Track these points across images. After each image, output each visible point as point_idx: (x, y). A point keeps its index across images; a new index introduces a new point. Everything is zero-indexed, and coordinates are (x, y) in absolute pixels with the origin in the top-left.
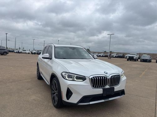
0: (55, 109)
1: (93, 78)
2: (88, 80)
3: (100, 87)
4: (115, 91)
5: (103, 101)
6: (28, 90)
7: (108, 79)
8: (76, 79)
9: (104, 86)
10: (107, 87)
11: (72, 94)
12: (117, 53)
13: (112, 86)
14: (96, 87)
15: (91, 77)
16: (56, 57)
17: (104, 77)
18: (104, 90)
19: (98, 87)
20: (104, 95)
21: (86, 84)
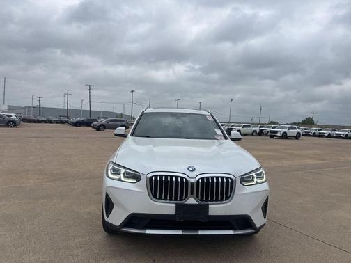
1: (153, 178)
3: (171, 199)
4: (210, 214)
7: (192, 184)
8: (125, 177)
9: (181, 199)
10: (191, 201)
13: (207, 200)
14: (160, 198)
15: (149, 176)
17: (182, 178)
19: (165, 199)
20: (177, 219)
21: (140, 188)
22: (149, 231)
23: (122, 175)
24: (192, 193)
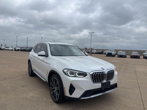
0: (56, 104)
1: (93, 74)
2: (88, 76)
3: (99, 82)
4: (111, 84)
5: (101, 94)
6: (23, 87)
7: (106, 74)
8: (78, 75)
9: (102, 81)
10: (105, 81)
11: (74, 89)
12: (97, 50)
13: (108, 80)
14: (95, 82)
15: (91, 73)
16: (52, 55)
17: (102, 73)
18: (102, 84)
19: (97, 82)
21: (87, 79)
22: (92, 97)
23: (77, 74)
24: (105, 78)
